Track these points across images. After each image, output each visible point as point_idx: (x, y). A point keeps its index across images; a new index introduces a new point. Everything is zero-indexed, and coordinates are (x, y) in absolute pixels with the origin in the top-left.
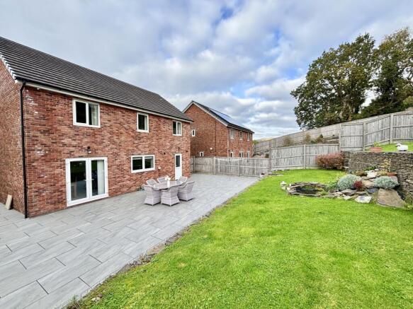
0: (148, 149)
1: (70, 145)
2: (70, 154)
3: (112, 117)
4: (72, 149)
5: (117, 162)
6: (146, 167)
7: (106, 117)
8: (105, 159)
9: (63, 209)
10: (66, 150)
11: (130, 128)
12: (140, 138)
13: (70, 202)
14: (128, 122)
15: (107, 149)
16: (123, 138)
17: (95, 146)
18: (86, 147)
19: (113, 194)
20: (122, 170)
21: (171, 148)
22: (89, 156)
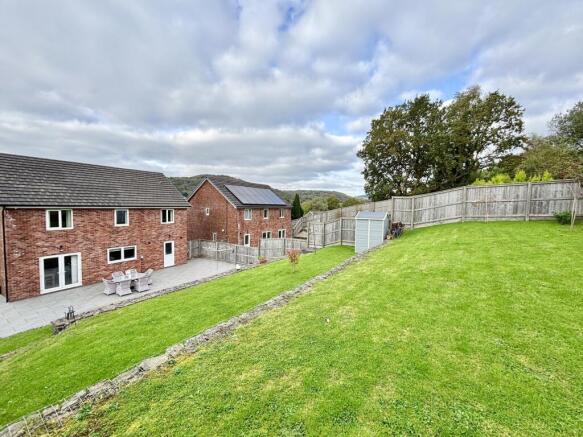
0: (127, 242)
1: (44, 247)
2: (44, 254)
3: (86, 218)
4: (45, 249)
5: (91, 256)
6: (126, 257)
7: (80, 219)
8: (79, 254)
9: (36, 296)
10: (40, 250)
11: (106, 224)
12: (118, 232)
13: (43, 290)
14: (103, 220)
15: (80, 246)
16: (98, 235)
17: (68, 245)
18: (58, 246)
19: (87, 283)
20: (97, 262)
21: (158, 237)
22: (61, 253)
